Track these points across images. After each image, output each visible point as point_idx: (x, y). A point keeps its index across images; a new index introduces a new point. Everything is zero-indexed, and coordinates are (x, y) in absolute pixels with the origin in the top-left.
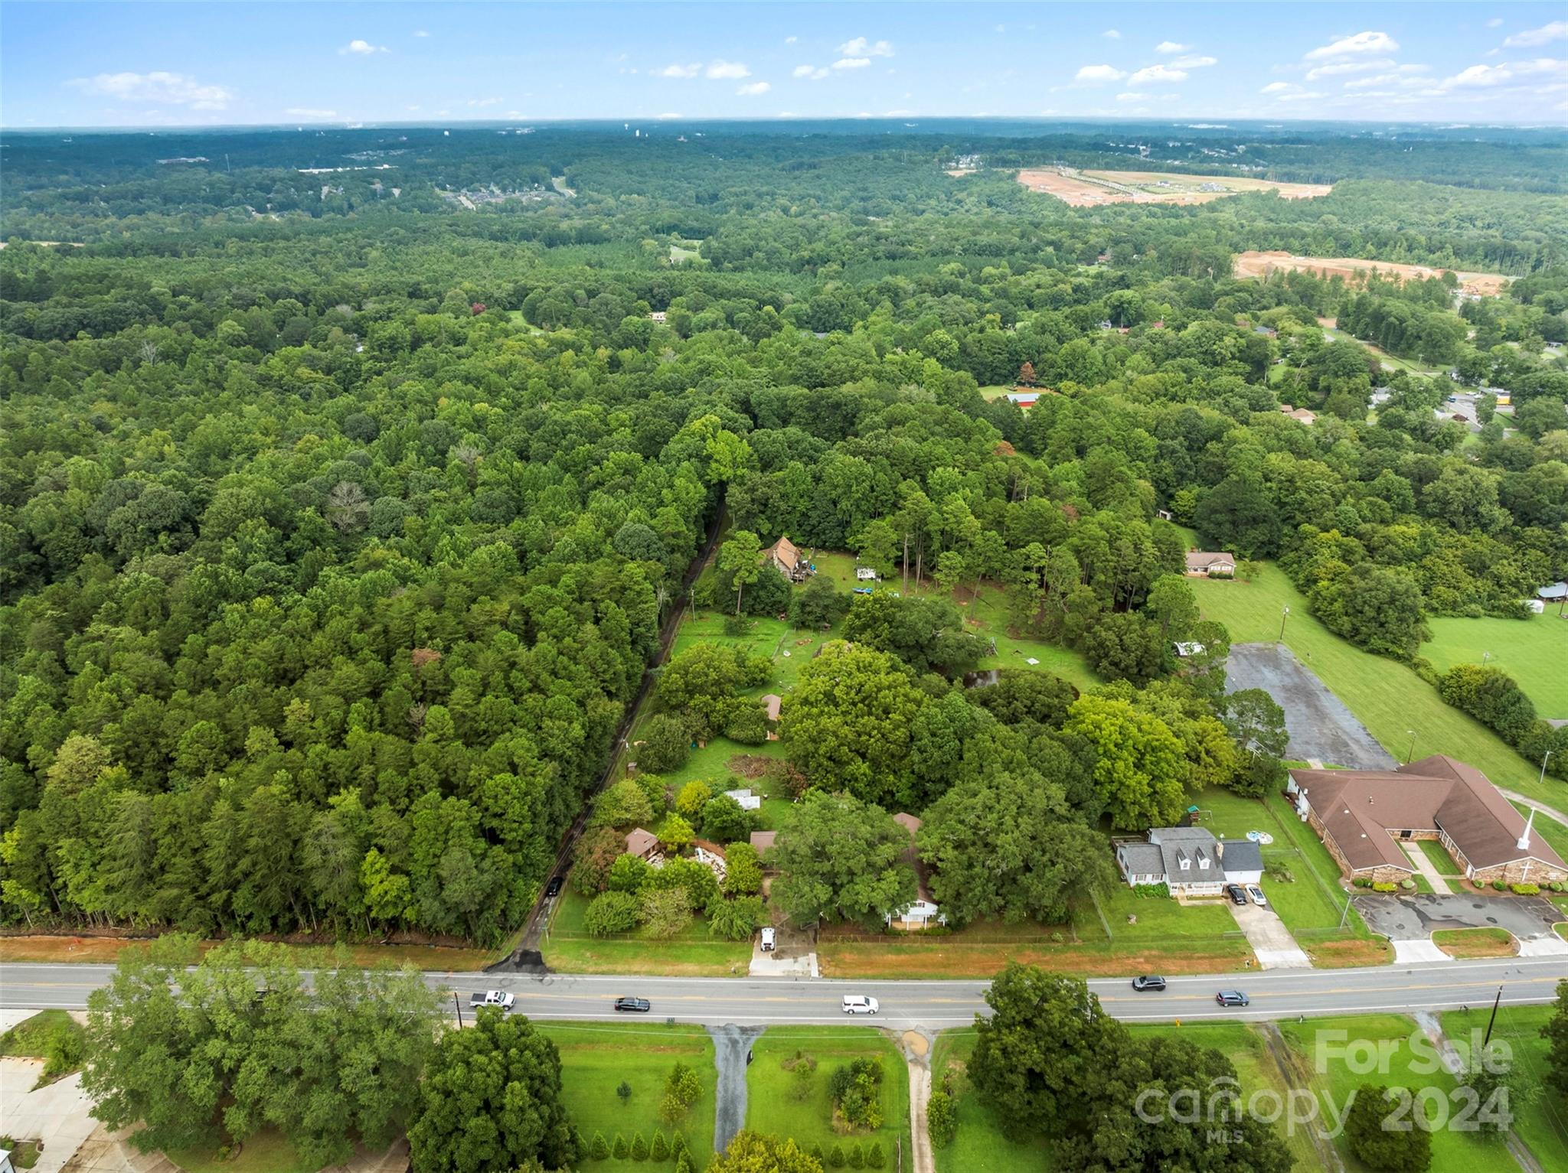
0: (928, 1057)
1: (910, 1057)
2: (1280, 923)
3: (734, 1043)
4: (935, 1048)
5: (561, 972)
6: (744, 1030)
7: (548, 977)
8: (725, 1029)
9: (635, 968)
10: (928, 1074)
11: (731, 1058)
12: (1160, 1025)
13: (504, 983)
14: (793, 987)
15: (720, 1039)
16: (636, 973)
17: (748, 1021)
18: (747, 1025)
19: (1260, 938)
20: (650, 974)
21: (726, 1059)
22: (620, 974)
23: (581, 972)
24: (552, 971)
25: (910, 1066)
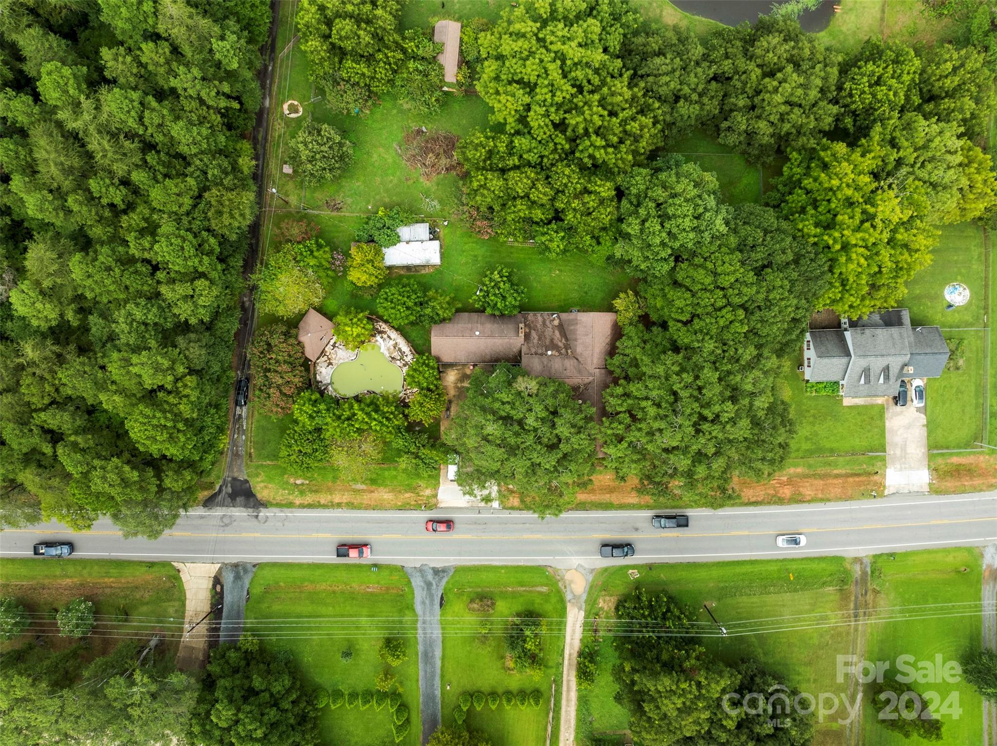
0: (584, 597)
1: (568, 597)
2: (924, 432)
3: (429, 585)
4: (591, 587)
5: (272, 505)
6: (436, 572)
7: (263, 513)
8: (421, 570)
9: (337, 499)
10: (582, 613)
11: (427, 602)
12: (777, 561)
13: (226, 521)
14: (475, 522)
15: (417, 582)
16: (339, 505)
17: (439, 562)
18: (439, 565)
19: (898, 452)
20: (351, 506)
21: (423, 603)
22: (325, 506)
23: (290, 505)
24: (264, 504)
25: (569, 605)
